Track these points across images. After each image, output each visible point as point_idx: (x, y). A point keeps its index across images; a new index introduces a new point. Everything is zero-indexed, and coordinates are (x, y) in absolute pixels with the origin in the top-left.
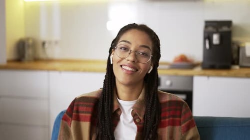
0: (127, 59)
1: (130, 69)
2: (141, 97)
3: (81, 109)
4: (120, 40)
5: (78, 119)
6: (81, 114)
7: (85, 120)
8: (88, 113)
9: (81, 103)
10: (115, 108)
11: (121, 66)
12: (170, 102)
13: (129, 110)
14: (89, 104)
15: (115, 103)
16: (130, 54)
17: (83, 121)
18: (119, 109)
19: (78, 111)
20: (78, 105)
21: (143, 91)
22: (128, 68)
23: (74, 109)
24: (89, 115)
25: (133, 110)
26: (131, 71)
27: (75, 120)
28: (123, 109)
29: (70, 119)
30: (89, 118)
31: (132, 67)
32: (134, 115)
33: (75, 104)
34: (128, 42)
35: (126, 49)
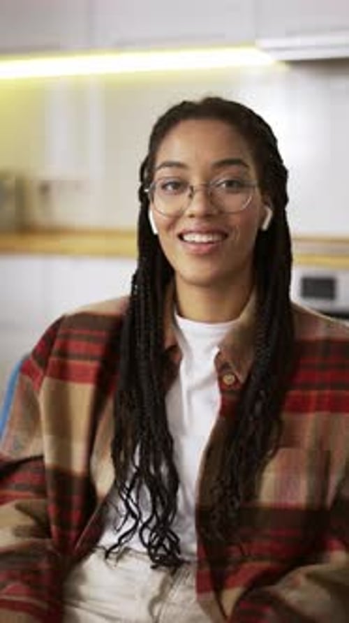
0: (188, 213)
1: (205, 239)
2: (244, 317)
3: (75, 346)
4: (158, 163)
5: (62, 374)
6: (73, 363)
7: (82, 379)
8: (92, 358)
9: (76, 332)
10: (168, 344)
11: (181, 237)
12: (328, 342)
13: (208, 350)
14: (95, 333)
15: (169, 334)
16: (191, 196)
17: (74, 380)
18: (175, 348)
19: (64, 354)
20: (67, 336)
21: (253, 299)
22: (197, 238)
23: (56, 347)
24: (92, 365)
25: (219, 354)
26: (209, 243)
27: (52, 376)
28: (188, 349)
29: (41, 372)
30: (92, 373)
31: (208, 232)
32: (222, 367)
33: (60, 332)
34: (180, 165)
35: (179, 185)
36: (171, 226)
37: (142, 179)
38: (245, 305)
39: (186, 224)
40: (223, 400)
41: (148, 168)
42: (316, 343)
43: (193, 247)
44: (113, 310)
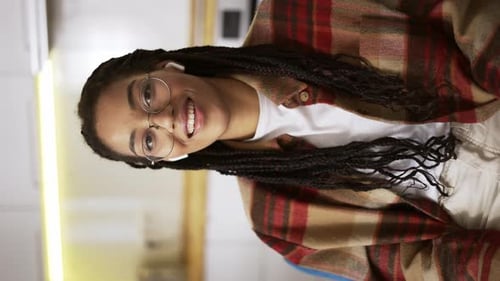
0: (171, 130)
2: (254, 85)
3: (278, 221)
5: (300, 231)
6: (291, 221)
7: (304, 215)
8: (288, 207)
10: (276, 146)
13: (281, 114)
14: (267, 205)
15: (268, 145)
16: (157, 127)
17: (305, 221)
18: (279, 140)
19: (284, 230)
20: (271, 227)
22: (191, 122)
23: (279, 236)
24: (293, 207)
25: (284, 104)
27: (301, 239)
28: (279, 130)
30: (300, 207)
31: (186, 114)
32: (295, 103)
34: (133, 136)
36: (181, 144)
37: (144, 167)
38: (245, 84)
39: (180, 132)
40: (321, 101)
41: (135, 162)
42: (275, 28)
43: (198, 126)
44: (249, 190)
